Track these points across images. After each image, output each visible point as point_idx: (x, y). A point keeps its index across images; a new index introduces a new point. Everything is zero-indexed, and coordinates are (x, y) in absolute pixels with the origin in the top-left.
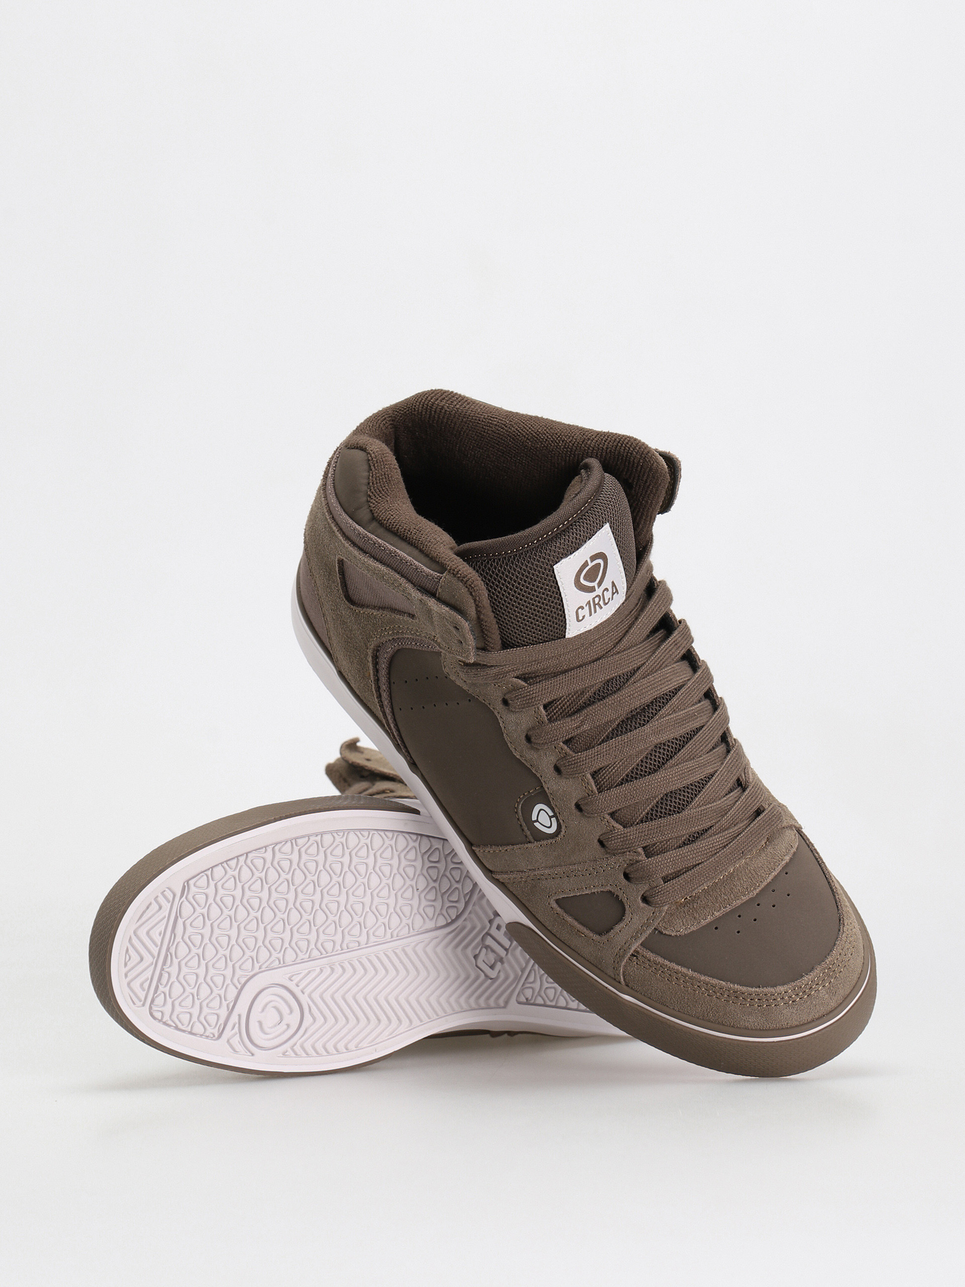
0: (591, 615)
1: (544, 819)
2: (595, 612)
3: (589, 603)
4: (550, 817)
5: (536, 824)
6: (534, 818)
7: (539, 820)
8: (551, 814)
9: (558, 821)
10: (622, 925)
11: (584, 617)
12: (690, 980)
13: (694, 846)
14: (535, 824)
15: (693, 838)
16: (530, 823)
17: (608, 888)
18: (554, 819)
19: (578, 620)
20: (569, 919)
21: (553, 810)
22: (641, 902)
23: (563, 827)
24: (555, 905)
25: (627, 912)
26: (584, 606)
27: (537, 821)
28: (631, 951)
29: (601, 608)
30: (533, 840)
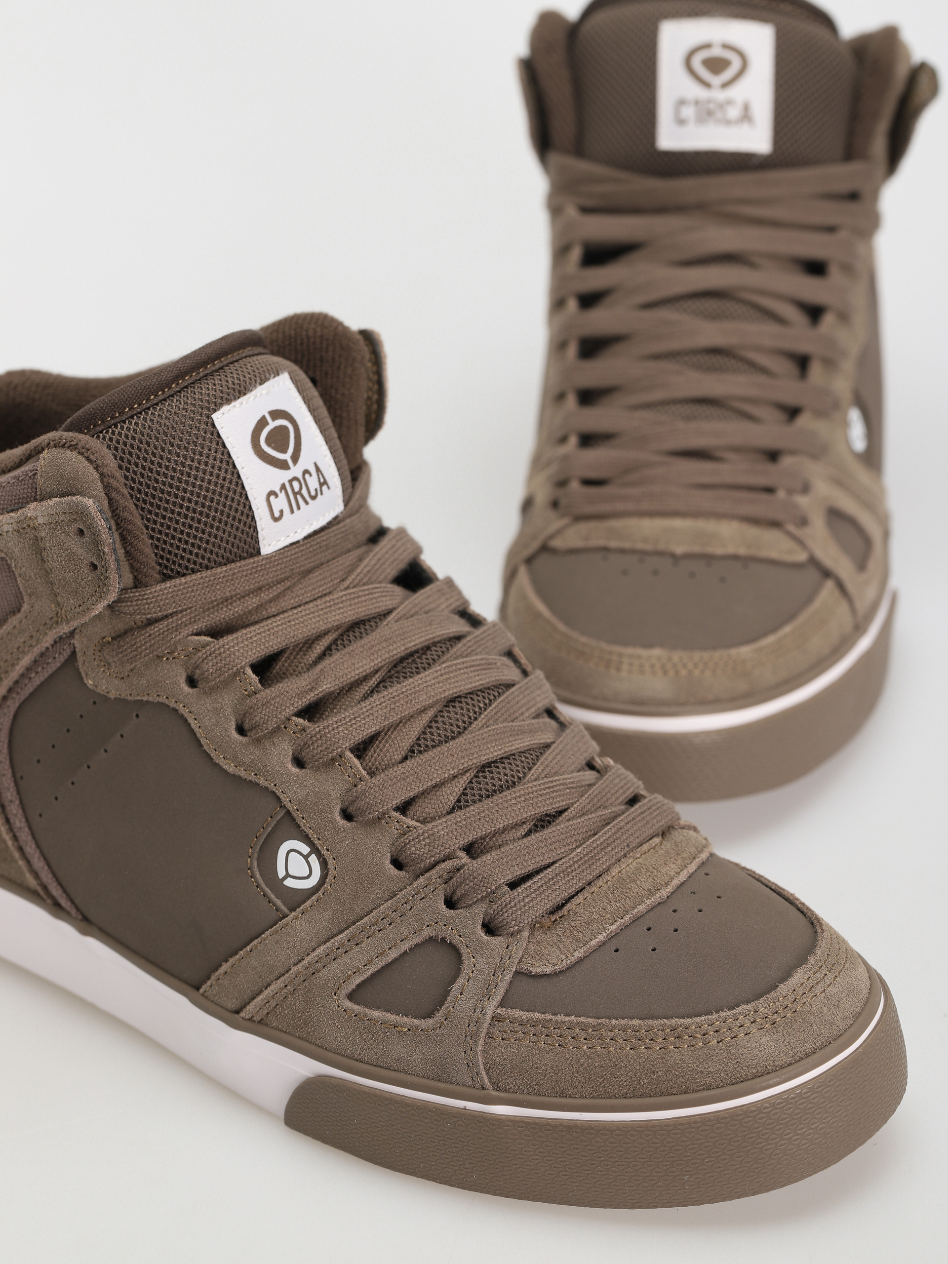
0: (292, 511)
1: (298, 866)
2: (299, 508)
3: (283, 487)
4: (306, 857)
5: (289, 883)
6: (281, 873)
7: (291, 872)
8: (305, 849)
9: (320, 856)
10: (461, 981)
11: (281, 512)
12: (595, 1033)
13: (548, 831)
14: (285, 883)
15: (544, 821)
16: (276, 884)
17: (426, 933)
18: (313, 859)
19: (276, 520)
20: (376, 1014)
21: (307, 840)
22: (483, 934)
23: (330, 862)
24: (348, 1004)
25: (464, 957)
26: (277, 491)
27: (288, 875)
28: (488, 1018)
29: (307, 503)
30: (286, 910)
